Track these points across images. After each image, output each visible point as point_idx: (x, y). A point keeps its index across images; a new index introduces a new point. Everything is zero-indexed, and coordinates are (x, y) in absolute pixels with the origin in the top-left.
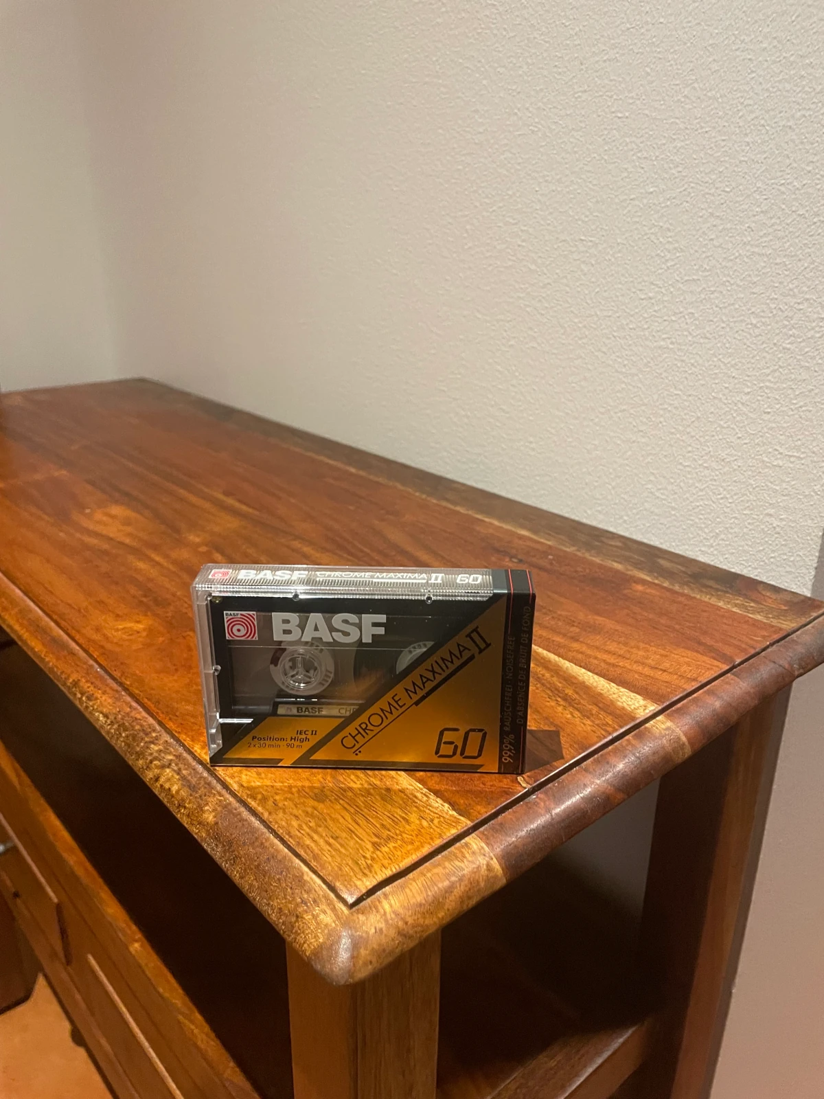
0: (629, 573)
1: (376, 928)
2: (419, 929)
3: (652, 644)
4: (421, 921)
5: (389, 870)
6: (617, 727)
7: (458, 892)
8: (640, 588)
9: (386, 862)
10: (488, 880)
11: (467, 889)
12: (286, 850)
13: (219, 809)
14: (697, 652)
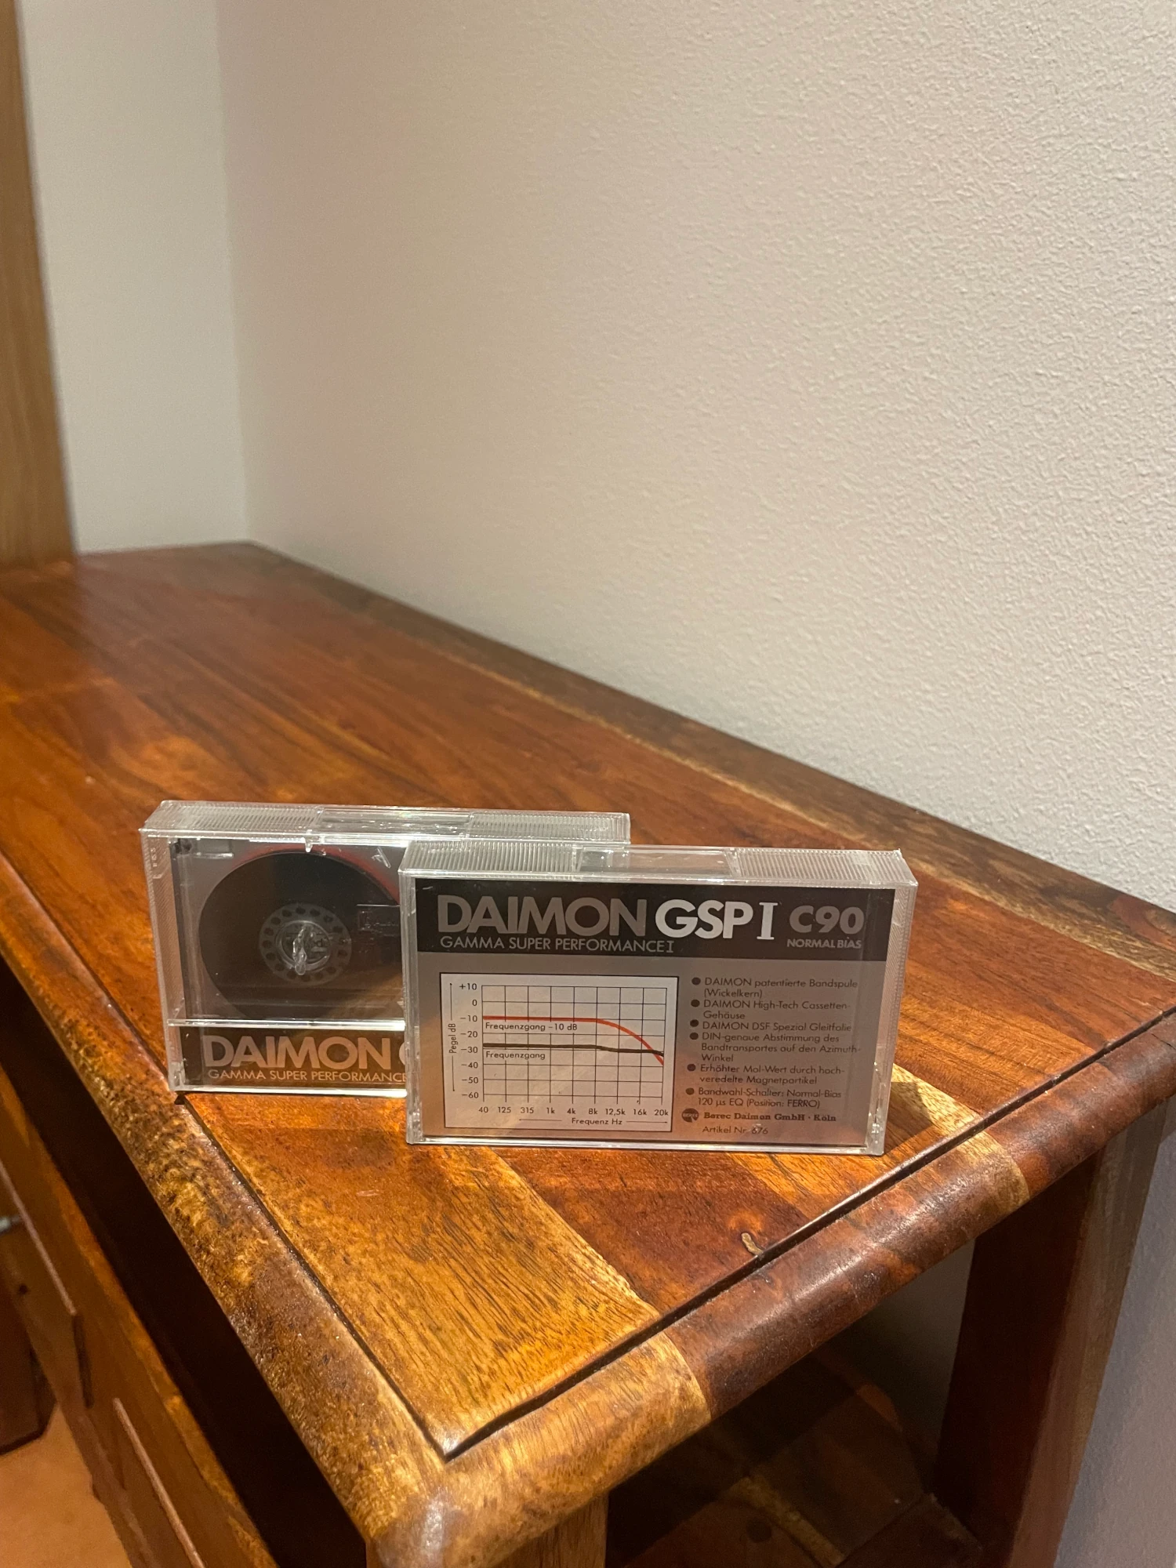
0: (946, 881)
1: (485, 1500)
2: (559, 1501)
3: (975, 1005)
4: (563, 1488)
5: (515, 1395)
6: (910, 1151)
7: (628, 1437)
8: (960, 907)
9: (511, 1380)
10: (680, 1414)
11: (645, 1431)
12: (355, 1344)
13: (259, 1261)
14: (1047, 1022)
